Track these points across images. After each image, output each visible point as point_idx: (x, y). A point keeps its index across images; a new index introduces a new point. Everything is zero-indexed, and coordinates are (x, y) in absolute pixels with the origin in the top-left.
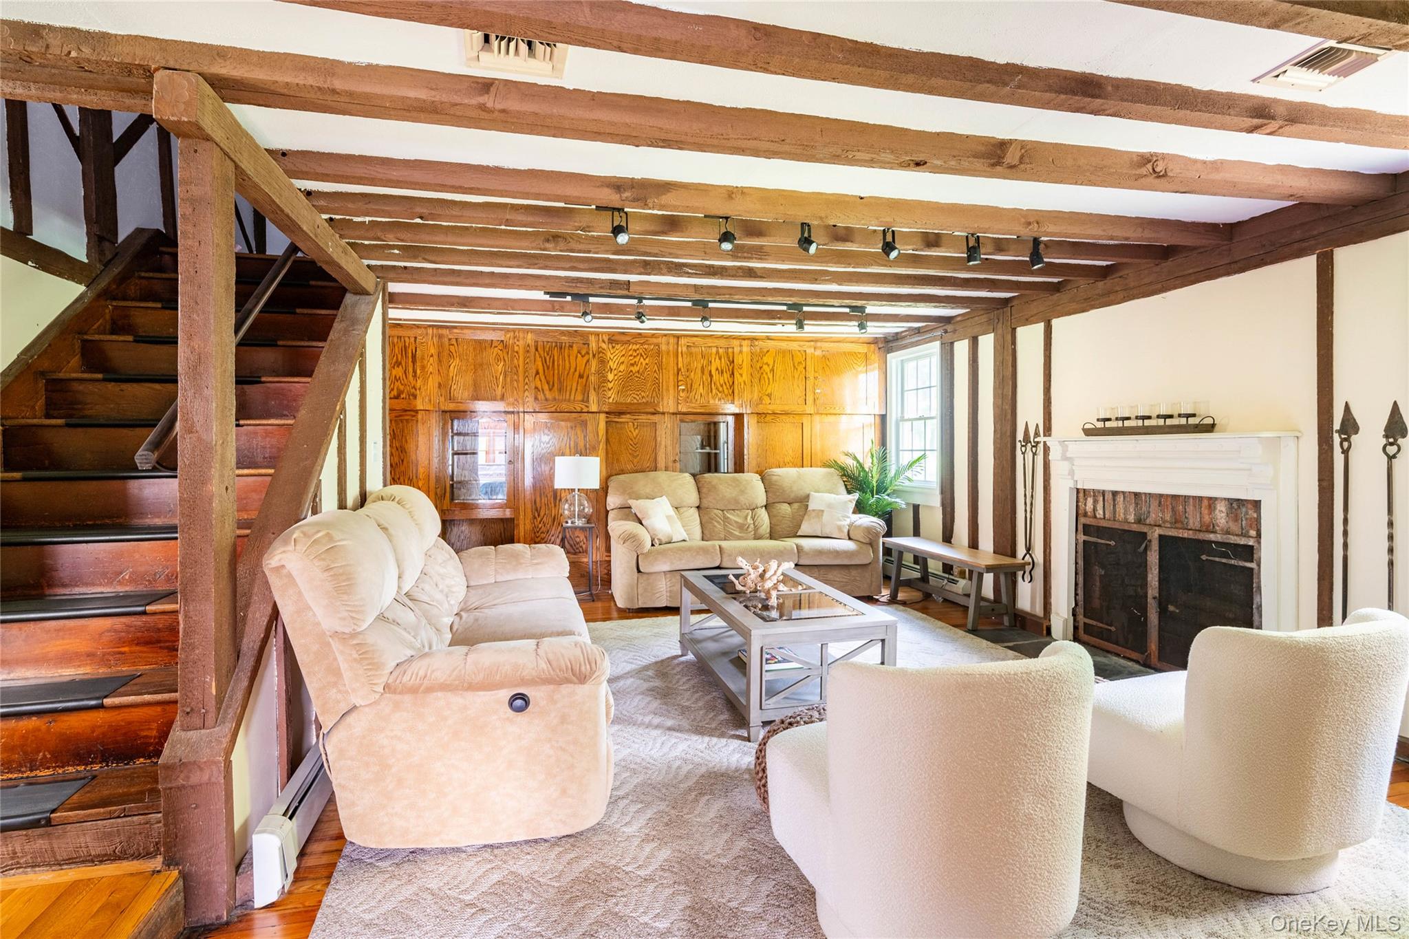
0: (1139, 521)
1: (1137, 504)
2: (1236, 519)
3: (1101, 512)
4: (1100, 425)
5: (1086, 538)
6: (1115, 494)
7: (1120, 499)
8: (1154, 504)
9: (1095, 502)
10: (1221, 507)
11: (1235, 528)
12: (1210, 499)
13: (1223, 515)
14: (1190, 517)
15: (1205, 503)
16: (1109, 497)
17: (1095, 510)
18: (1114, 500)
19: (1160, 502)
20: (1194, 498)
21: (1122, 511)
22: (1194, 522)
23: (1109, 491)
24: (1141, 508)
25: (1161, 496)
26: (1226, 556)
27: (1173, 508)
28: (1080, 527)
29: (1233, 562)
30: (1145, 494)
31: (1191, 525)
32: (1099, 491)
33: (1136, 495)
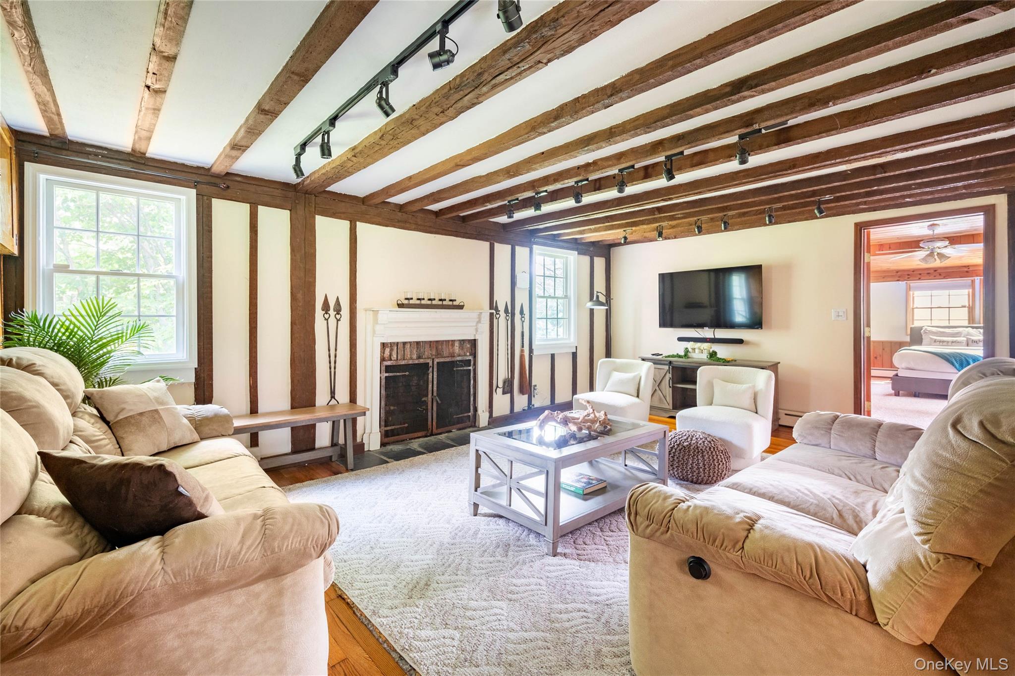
0: (419, 357)
1: (417, 348)
2: (462, 349)
3: (395, 356)
4: (406, 302)
5: (387, 375)
6: (404, 343)
7: (408, 346)
8: (427, 346)
9: (391, 350)
10: (457, 344)
11: (462, 353)
12: (452, 341)
13: (458, 348)
14: (444, 351)
15: (450, 343)
16: (400, 346)
17: (391, 355)
18: (404, 347)
19: (430, 345)
20: (446, 341)
21: (409, 353)
22: (446, 353)
23: (401, 343)
24: (420, 350)
25: (431, 342)
26: (462, 366)
27: (437, 348)
28: (383, 368)
29: (465, 368)
30: (423, 342)
31: (445, 355)
32: (394, 343)
33: (418, 343)
